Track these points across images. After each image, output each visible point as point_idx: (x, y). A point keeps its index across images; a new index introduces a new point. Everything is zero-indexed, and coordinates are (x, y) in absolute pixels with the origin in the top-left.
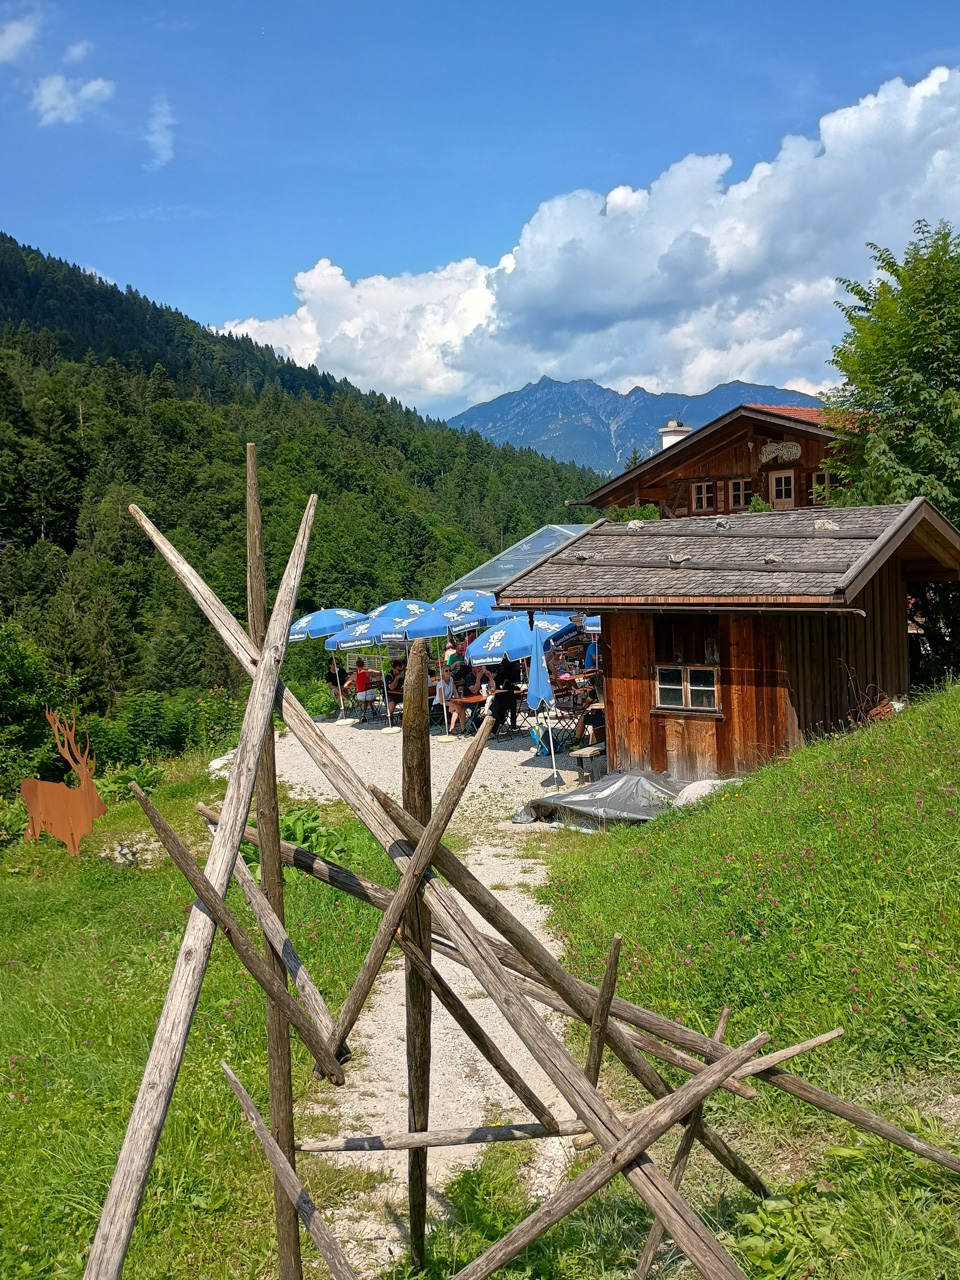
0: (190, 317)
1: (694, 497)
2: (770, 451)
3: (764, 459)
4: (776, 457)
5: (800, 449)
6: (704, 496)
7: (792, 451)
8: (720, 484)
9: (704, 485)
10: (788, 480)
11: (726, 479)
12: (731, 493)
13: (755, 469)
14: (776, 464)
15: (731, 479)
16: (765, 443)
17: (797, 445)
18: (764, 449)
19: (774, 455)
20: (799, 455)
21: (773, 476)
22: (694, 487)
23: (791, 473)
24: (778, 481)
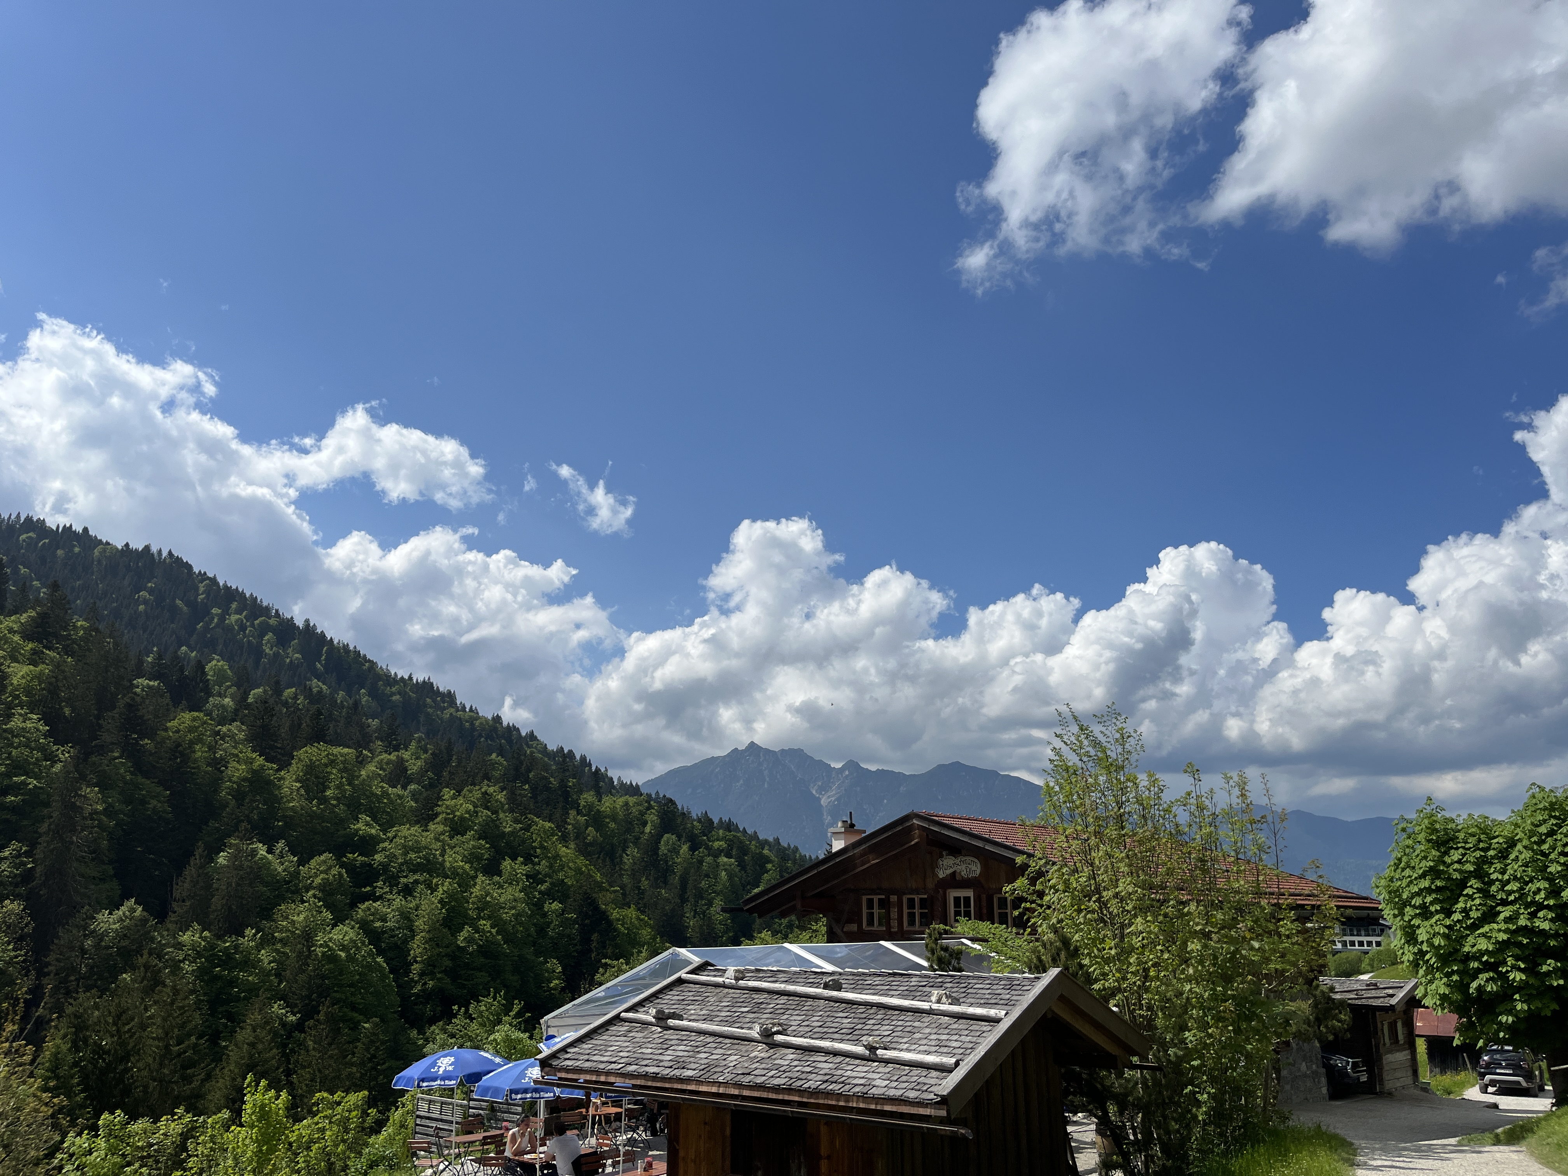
0: (368, 657)
1: (865, 911)
2: (947, 866)
3: (941, 875)
4: (954, 873)
5: (979, 865)
6: (876, 911)
7: (971, 868)
8: (894, 898)
9: (876, 898)
10: (967, 899)
11: (900, 893)
12: (906, 911)
13: (930, 884)
14: (954, 881)
15: (905, 894)
16: (941, 856)
17: (976, 860)
18: (941, 863)
19: (951, 870)
20: (978, 872)
21: (953, 894)
22: (864, 898)
23: (970, 893)
24: (957, 900)
